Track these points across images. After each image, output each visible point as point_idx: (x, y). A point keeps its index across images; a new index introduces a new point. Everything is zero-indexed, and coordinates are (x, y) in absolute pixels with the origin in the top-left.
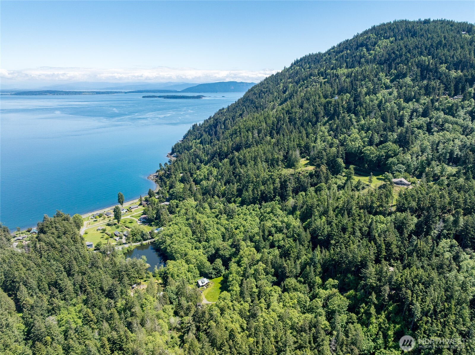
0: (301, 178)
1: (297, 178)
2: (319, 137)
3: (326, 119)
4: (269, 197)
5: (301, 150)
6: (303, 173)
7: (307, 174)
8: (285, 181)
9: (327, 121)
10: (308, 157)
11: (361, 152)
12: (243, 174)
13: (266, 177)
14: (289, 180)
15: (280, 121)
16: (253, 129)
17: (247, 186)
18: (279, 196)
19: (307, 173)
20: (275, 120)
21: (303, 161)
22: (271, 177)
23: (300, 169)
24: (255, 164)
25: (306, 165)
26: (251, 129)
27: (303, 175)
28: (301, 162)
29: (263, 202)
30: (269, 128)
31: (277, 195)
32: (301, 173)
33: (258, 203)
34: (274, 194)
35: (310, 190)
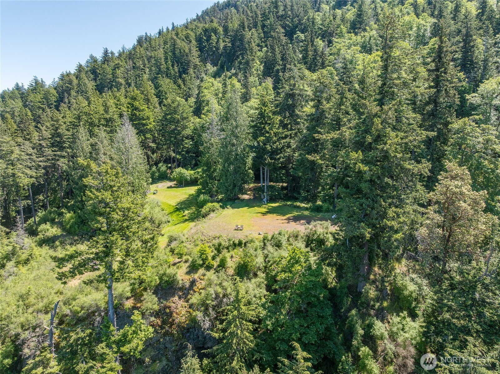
3: (211, 69)
10: (187, 173)
21: (165, 194)
28: (150, 197)
32: (182, 289)
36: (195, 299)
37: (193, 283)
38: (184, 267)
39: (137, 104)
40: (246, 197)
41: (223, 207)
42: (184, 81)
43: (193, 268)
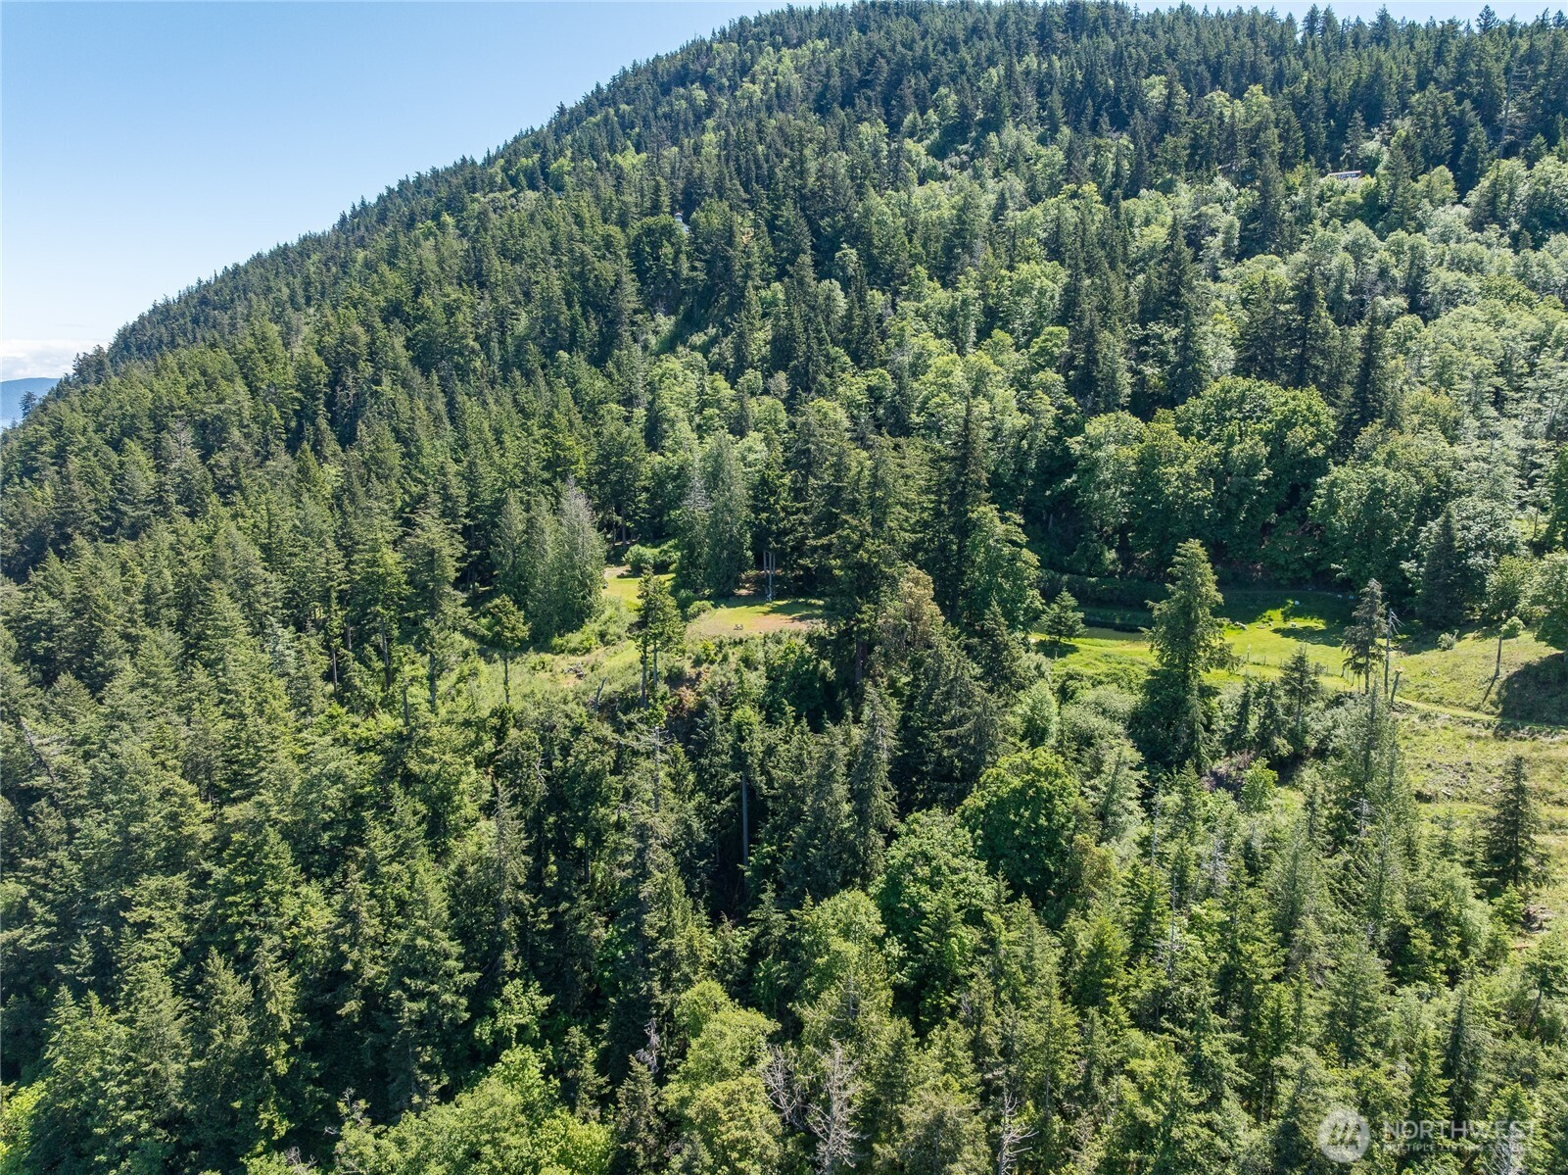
2: (676, 412)
3: (666, 323)
4: (422, 1022)
6: (712, 674)
7: (757, 679)
9: (678, 337)
10: (650, 554)
12: (63, 774)
14: (617, 768)
15: (354, 365)
16: (160, 427)
17: (113, 915)
18: (526, 976)
19: (749, 665)
22: (393, 768)
24: (193, 650)
26: (145, 425)
29: (353, 1108)
30: (276, 415)
31: (509, 968)
32: (690, 680)
33: (282, 1128)
34: (466, 969)
35: (932, 853)
36: (703, 686)
37: (699, 675)
38: (689, 662)
39: (559, 437)
40: (743, 592)
41: (715, 606)
43: (697, 663)
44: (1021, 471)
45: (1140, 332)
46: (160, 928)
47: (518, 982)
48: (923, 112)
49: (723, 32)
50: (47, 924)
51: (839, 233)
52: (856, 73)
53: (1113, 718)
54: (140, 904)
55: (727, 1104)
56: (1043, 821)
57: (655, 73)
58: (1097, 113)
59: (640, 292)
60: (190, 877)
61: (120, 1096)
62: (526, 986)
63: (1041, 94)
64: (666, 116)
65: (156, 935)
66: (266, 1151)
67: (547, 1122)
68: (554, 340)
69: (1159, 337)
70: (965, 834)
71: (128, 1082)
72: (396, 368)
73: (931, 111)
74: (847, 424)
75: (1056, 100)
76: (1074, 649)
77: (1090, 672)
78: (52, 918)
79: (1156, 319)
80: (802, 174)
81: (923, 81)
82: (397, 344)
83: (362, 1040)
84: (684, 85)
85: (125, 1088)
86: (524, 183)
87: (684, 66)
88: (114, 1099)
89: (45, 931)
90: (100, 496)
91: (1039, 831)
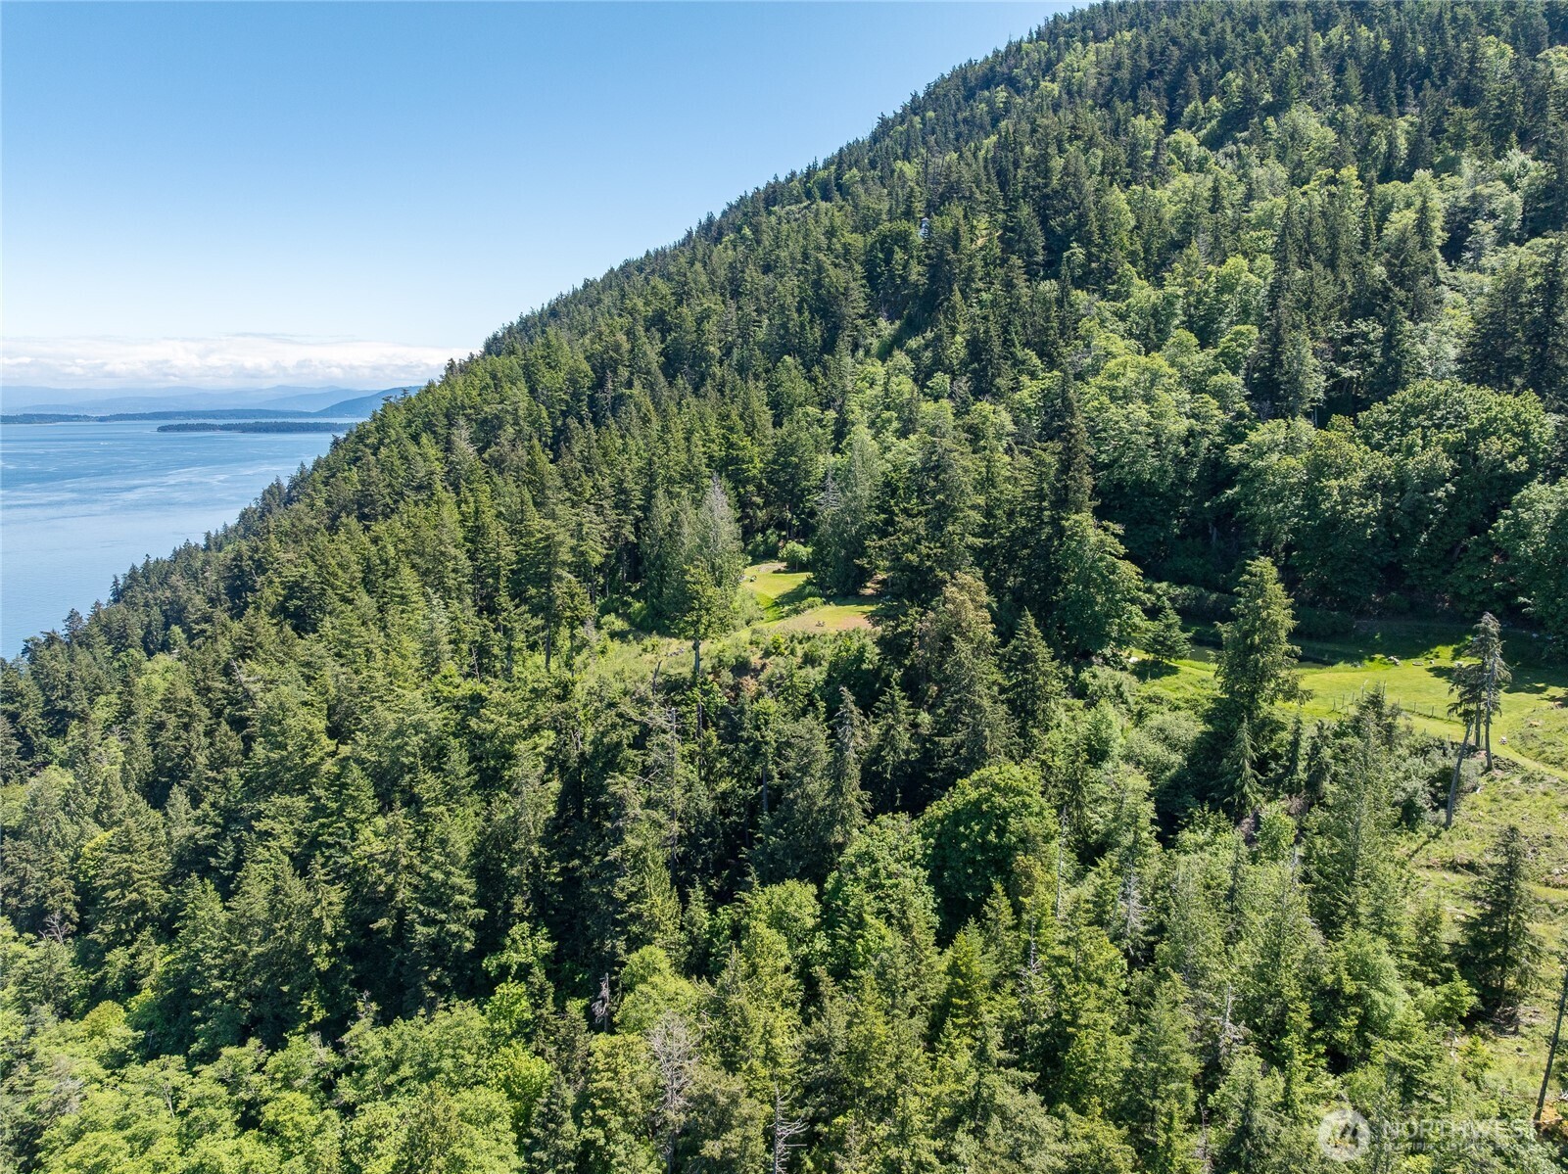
0: (761, 721)
1: (724, 712)
2: (859, 416)
3: (887, 328)
4: (436, 945)
5: (743, 503)
6: (776, 666)
7: (816, 675)
8: (607, 758)
9: (897, 341)
10: (804, 551)
11: (1219, 474)
13: (418, 727)
14: (639, 743)
15: (615, 372)
17: (249, 824)
18: (535, 921)
19: (810, 660)
20: (586, 367)
21: (765, 582)
22: (462, 729)
23: (745, 634)
25: (792, 601)
27: (779, 687)
28: (745, 586)
29: (367, 1008)
30: (545, 414)
31: (516, 911)
32: (754, 670)
33: (318, 1016)
34: (479, 905)
35: (877, 854)
37: (764, 666)
38: (760, 654)
39: (734, 438)
40: (868, 592)
42: (825, 368)
43: (767, 654)
44: (1182, 480)
45: (1346, 330)
46: (276, 838)
47: (525, 924)
48: (1205, 100)
49: (1038, 33)
50: (216, 825)
51: (1069, 232)
52: (1145, 63)
53: (1173, 747)
54: (268, 817)
55: (607, 1055)
56: (992, 837)
57: (965, 79)
58: (1401, 85)
59: (868, 297)
60: (308, 800)
61: (216, 966)
62: (533, 932)
63: (1340, 70)
64: (965, 121)
65: (273, 843)
66: (307, 1031)
67: (503, 1049)
68: (782, 345)
69: (1364, 335)
70: (917, 841)
71: (221, 957)
72: (648, 373)
73: (1213, 99)
74: (1011, 427)
75: (1352, 75)
76: (1174, 671)
77: (1172, 696)
78: (219, 820)
79: (1365, 317)
80: (1046, 173)
81: (1215, 65)
82: (652, 352)
83: (393, 955)
84: (988, 88)
85: (218, 961)
86: (818, 194)
87: (992, 69)
88: (209, 968)
89: (213, 831)
90: (394, 482)
91: (985, 847)
